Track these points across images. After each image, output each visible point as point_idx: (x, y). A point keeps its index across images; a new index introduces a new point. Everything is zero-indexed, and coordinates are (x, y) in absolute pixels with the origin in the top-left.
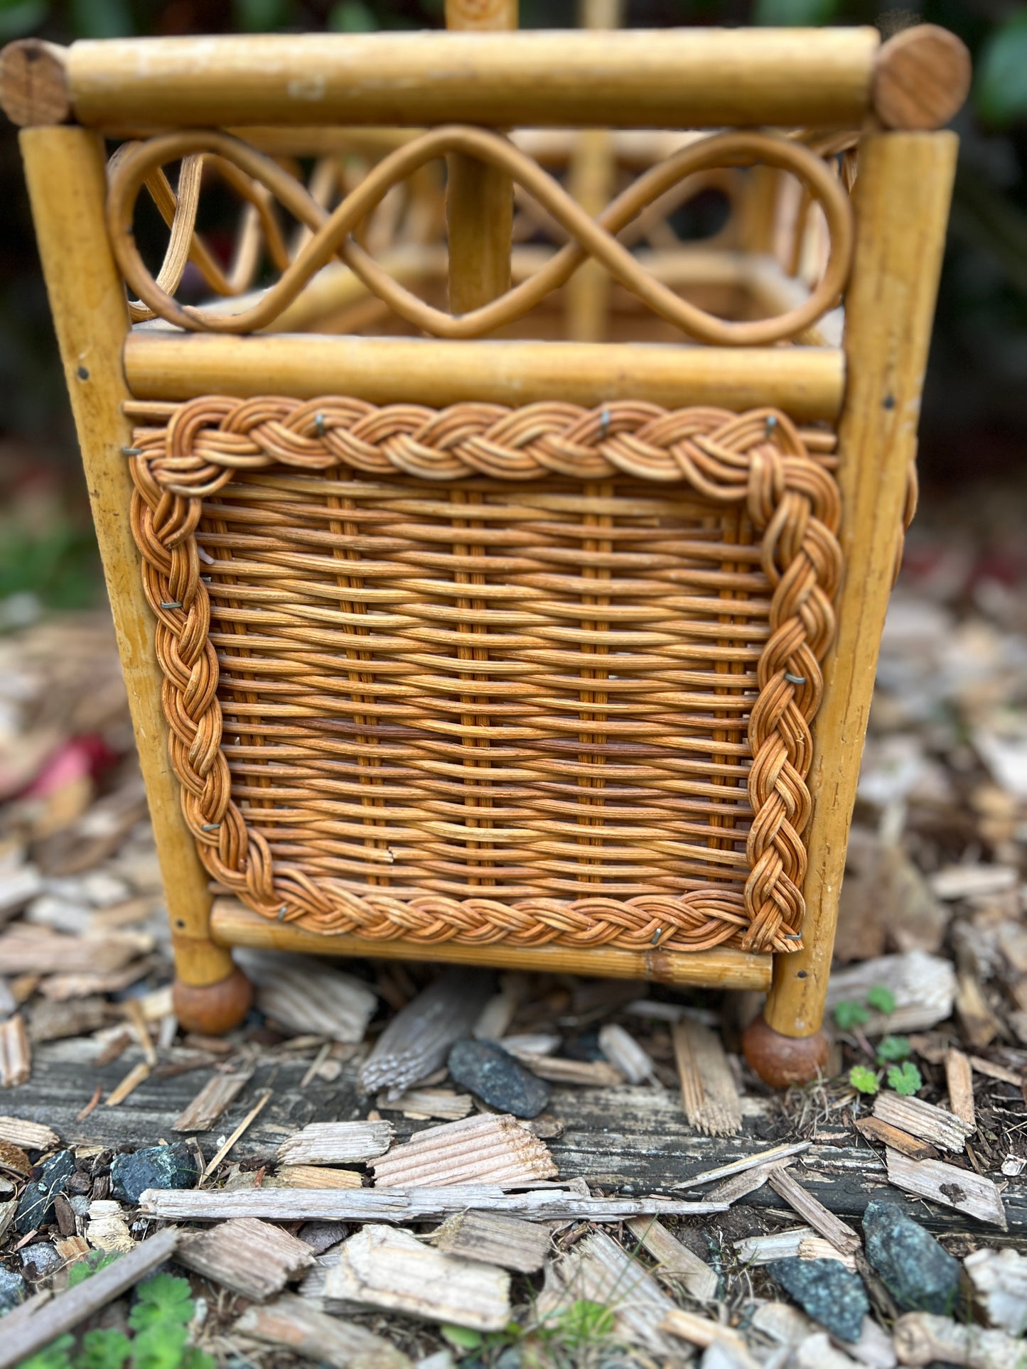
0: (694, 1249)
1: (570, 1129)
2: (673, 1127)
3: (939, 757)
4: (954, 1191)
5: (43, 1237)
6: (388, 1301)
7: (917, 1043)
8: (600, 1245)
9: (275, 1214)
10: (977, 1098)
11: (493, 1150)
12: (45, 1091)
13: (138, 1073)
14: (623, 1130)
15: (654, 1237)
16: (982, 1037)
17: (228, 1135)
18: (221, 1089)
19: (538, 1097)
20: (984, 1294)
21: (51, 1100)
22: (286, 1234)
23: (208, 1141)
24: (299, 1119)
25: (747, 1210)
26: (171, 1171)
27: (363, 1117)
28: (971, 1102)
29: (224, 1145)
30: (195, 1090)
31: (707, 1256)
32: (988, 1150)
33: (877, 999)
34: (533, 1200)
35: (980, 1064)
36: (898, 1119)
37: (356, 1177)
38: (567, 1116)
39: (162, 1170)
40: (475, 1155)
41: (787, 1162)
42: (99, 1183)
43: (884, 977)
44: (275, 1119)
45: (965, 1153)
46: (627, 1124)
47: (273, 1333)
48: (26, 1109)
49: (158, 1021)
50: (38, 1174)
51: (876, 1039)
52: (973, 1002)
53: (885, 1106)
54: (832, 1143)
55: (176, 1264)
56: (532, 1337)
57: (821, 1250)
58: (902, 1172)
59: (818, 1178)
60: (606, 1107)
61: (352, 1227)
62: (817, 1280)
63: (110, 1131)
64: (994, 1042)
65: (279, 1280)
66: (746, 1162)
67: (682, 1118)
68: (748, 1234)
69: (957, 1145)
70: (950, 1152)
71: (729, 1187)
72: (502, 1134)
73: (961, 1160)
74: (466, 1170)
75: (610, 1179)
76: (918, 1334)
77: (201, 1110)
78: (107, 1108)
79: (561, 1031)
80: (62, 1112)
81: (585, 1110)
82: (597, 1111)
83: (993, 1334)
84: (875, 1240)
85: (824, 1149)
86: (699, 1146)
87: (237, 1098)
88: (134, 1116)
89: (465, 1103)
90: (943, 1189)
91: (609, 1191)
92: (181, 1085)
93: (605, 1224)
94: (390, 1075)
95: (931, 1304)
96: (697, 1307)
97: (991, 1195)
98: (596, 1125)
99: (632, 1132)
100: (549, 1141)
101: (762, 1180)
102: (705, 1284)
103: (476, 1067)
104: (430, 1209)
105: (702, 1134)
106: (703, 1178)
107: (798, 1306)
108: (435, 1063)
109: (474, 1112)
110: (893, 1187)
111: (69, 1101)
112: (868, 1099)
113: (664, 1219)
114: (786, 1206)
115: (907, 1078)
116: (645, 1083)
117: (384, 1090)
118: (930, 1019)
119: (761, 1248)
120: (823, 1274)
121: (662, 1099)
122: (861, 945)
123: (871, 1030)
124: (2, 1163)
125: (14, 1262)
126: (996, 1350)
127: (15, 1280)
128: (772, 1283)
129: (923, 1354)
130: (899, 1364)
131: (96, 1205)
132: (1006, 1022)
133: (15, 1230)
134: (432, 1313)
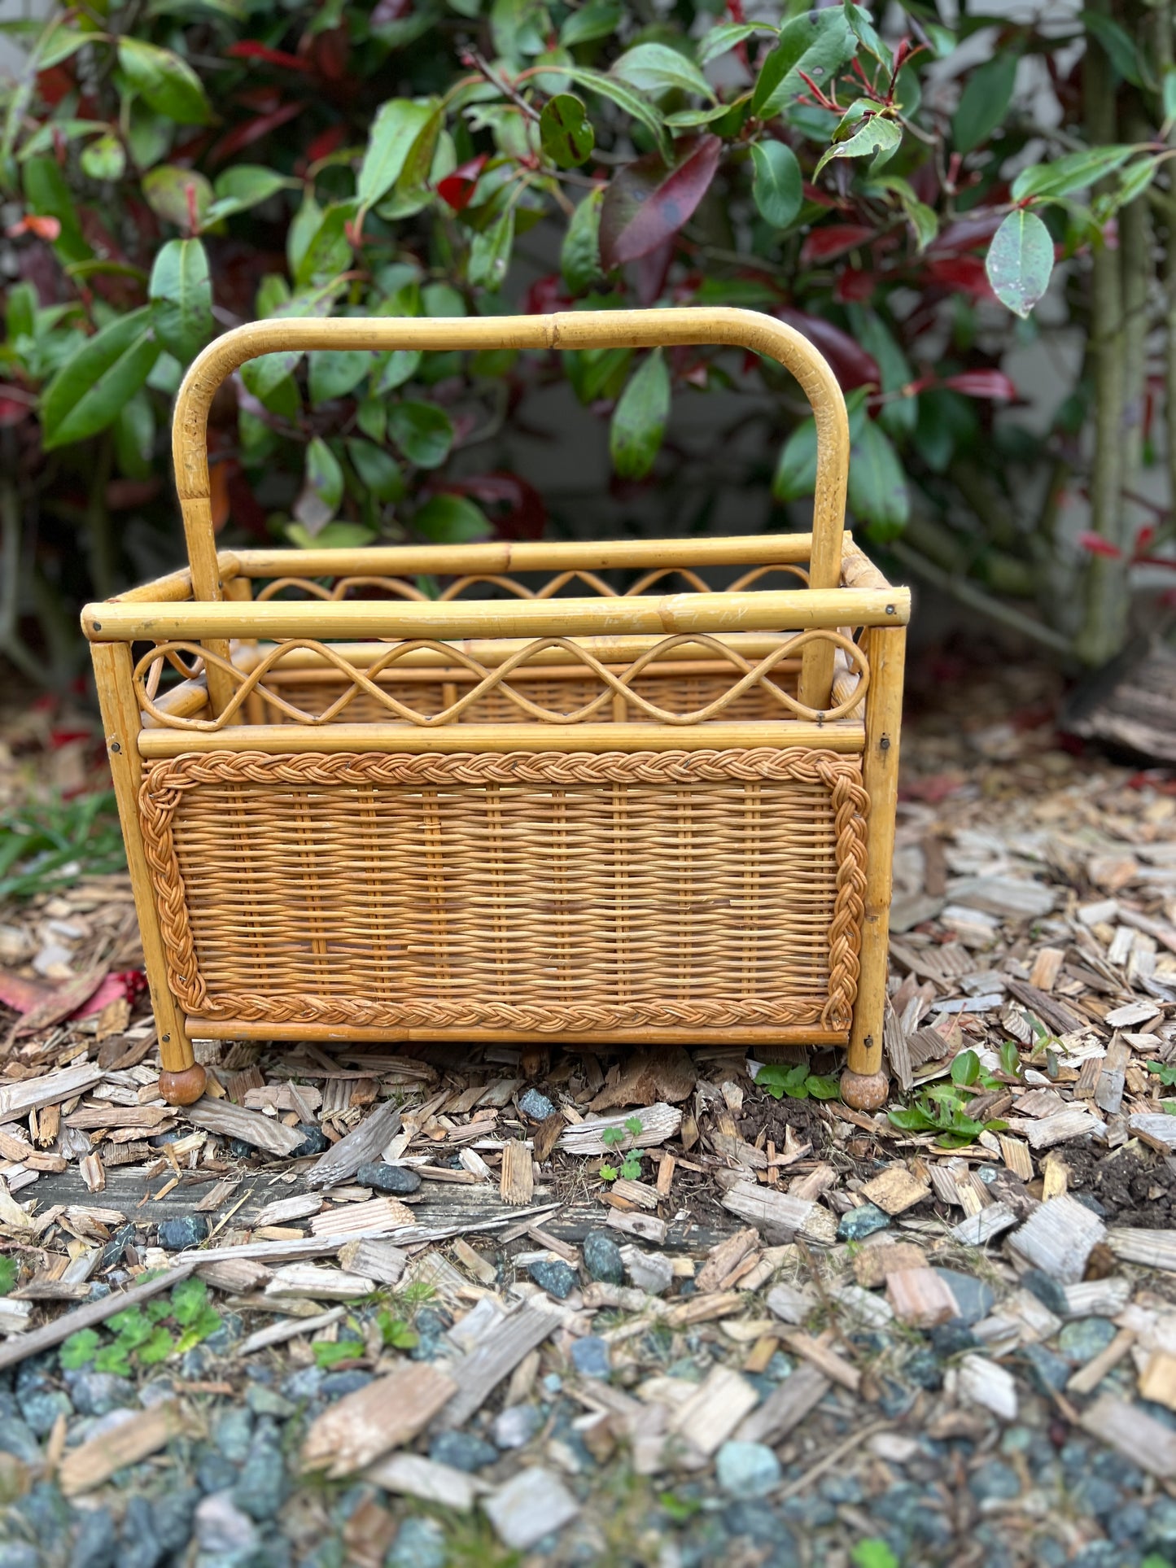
0: (489, 1261)
1: (429, 1204)
2: (492, 1201)
4: (641, 1226)
5: (119, 1267)
7: (650, 1151)
10: (674, 1181)
11: (382, 1212)
12: (116, 1194)
13: (173, 1182)
14: (461, 1204)
15: (466, 1255)
16: (688, 1146)
17: (227, 1213)
18: (223, 1189)
20: (628, 1267)
21: (118, 1198)
23: (215, 1216)
26: (194, 1228)
28: (669, 1183)
29: (224, 1218)
30: (206, 1191)
31: (495, 1264)
32: (671, 1207)
33: (636, 1127)
35: (682, 1163)
36: (622, 1192)
38: (431, 1198)
39: (188, 1227)
40: (371, 1215)
42: (151, 1239)
44: (255, 1204)
45: (655, 1209)
46: (465, 1201)
48: (105, 1204)
49: (185, 1154)
50: (114, 1237)
51: (627, 1151)
52: (690, 1128)
53: (619, 1188)
54: (582, 1207)
57: (553, 1257)
58: (615, 1219)
59: (568, 1224)
60: (455, 1193)
62: (548, 1270)
63: (155, 1213)
64: (694, 1149)
65: (253, 1282)
67: (498, 1197)
68: (520, 1251)
69: (652, 1205)
70: (647, 1209)
71: (515, 1229)
72: (387, 1206)
73: (652, 1211)
74: (364, 1222)
76: (596, 1292)
77: (211, 1200)
78: (155, 1202)
80: (127, 1205)
82: (449, 1195)
83: (634, 1291)
84: (588, 1251)
85: (577, 1210)
86: (505, 1211)
87: (233, 1194)
88: (171, 1205)
89: (369, 1192)
90: (634, 1226)
92: (198, 1188)
94: (326, 1176)
95: (606, 1277)
96: (483, 1285)
97: (661, 1228)
98: (447, 1202)
99: (465, 1205)
100: (411, 1206)
102: (489, 1275)
103: (375, 1172)
105: (507, 1205)
107: (537, 1283)
109: (374, 1197)
110: (609, 1227)
111: (130, 1199)
112: (610, 1183)
115: (637, 1170)
116: (483, 1180)
117: (320, 1185)
118: (659, 1138)
119: (526, 1258)
120: (552, 1267)
121: (489, 1188)
122: (638, 1096)
123: (625, 1146)
124: (93, 1231)
125: (103, 1279)
126: (635, 1299)
127: (106, 1287)
128: (526, 1274)
129: (598, 1302)
130: (585, 1307)
131: (151, 1250)
132: (708, 1139)
133: (103, 1264)
134: (333, 1291)
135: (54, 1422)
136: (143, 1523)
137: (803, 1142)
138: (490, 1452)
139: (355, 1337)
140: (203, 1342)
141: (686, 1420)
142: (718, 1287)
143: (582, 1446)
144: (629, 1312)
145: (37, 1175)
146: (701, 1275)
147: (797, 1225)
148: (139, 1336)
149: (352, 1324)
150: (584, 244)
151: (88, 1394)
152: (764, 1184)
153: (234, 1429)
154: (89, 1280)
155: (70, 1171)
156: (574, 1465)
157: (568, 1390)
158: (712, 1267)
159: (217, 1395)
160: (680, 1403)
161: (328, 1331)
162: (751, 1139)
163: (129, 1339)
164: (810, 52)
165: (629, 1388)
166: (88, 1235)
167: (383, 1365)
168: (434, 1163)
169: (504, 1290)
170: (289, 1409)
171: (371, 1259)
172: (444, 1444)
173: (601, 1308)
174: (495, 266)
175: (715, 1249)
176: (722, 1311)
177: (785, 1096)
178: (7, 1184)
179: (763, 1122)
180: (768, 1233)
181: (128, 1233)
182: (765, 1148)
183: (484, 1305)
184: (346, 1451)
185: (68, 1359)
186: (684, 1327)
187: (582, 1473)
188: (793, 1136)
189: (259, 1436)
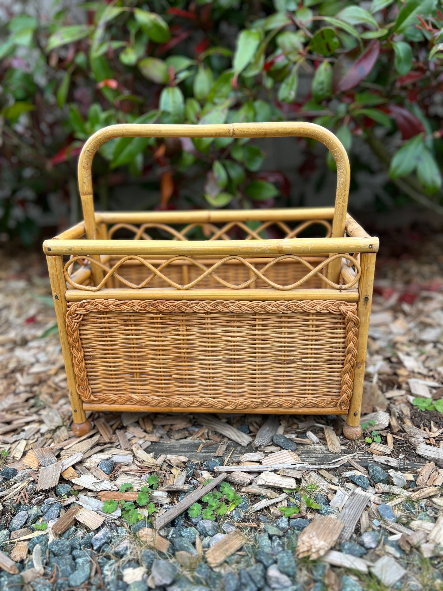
0: (332, 474)
1: (303, 453)
2: (326, 452)
3: (388, 360)
4: (388, 461)
5: (193, 478)
6: (272, 484)
7: (381, 432)
8: (313, 474)
9: (244, 470)
10: (394, 443)
11: (287, 457)
12: (182, 450)
13: (201, 446)
14: (314, 453)
15: (323, 472)
16: (396, 430)
17: (227, 457)
18: (222, 448)
19: (294, 446)
20: (392, 478)
21: (184, 452)
22: (248, 474)
23: (223, 458)
24: (243, 454)
25: (343, 467)
26: (219, 463)
27: (256, 452)
28: (392, 444)
29: (227, 459)
30: (216, 448)
31: (336, 476)
32: (396, 454)
33: (371, 422)
34: (297, 466)
35: (394, 436)
36: (376, 448)
37: (258, 464)
38: (301, 451)
39: (217, 463)
40: (283, 458)
41: (351, 458)
42: (201, 467)
43: (373, 418)
44: (236, 453)
45: (391, 454)
46: (315, 452)
47: (249, 491)
48: (180, 454)
50: (188, 467)
51: (371, 432)
52: (394, 423)
53: (373, 446)
54: (361, 454)
55: (226, 480)
56: (301, 490)
57: (359, 473)
58: (376, 458)
59: (359, 460)
60: (310, 448)
61: (259, 473)
62: (358, 478)
63: (200, 458)
64: (398, 431)
65: (249, 481)
66: (342, 458)
67: (328, 450)
68: (343, 471)
69: (389, 453)
70: (387, 454)
71: (339, 462)
72: (289, 453)
73: (390, 455)
74: (282, 461)
75: (313, 462)
76: (380, 487)
77: (219, 452)
78: (197, 453)
79: (296, 433)
80: (188, 454)
81: (305, 449)
82: (308, 449)
83: (395, 487)
84: (371, 471)
85: (360, 455)
86: (332, 455)
87: (226, 450)
88: (204, 454)
89: (278, 448)
90: (385, 461)
91: (313, 464)
92: (212, 448)
93: (313, 471)
94: (261, 443)
95: (382, 481)
96: (334, 484)
97: (396, 462)
98: (308, 452)
99: (317, 453)
100: (299, 455)
101: (346, 461)
102: (336, 480)
103: (279, 441)
104: (276, 468)
105: (332, 453)
106: (333, 461)
107: (355, 484)
108: (270, 440)
109: (281, 450)
110: (375, 461)
111: (188, 452)
112: (369, 444)
113: (326, 469)
114: (352, 466)
115: (378, 439)
116: (318, 443)
117: (260, 446)
118: (384, 427)
119: (348, 474)
120: (360, 477)
121: (322, 447)
122: (367, 410)
123: (370, 430)
124: (179, 465)
125: (190, 483)
126: (396, 490)
127: (191, 486)
128: (350, 480)
129: (381, 491)
130: (376, 493)
131: (203, 472)
132: (402, 427)
133: (187, 477)
134: (281, 486)
135: (195, 538)
136: (248, 578)
137: (439, 428)
138: (363, 550)
139: (295, 505)
140: (237, 507)
141: (435, 537)
142: (426, 484)
143: (399, 547)
144: (395, 495)
145: (149, 443)
146: (418, 480)
148: (215, 505)
149: (292, 500)
150: (321, 83)
151: (204, 528)
152: (430, 444)
153: (265, 541)
154: (185, 484)
155: (161, 441)
156: (398, 555)
157: (384, 526)
158: (421, 477)
159: (251, 528)
160: (430, 531)
161: (283, 503)
162: (419, 427)
163: (212, 506)
164: (419, 8)
165: (406, 525)
166: (177, 466)
167: (309, 516)
168: (297, 437)
169: (343, 486)
170: (281, 533)
172: (346, 547)
173: (383, 493)
174: (290, 94)
175: (419, 470)
176: (431, 494)
177: (426, 410)
178: (141, 447)
179: (422, 420)
180: (438, 463)
181: (192, 465)
182: (425, 430)
183: (339, 492)
184: (314, 550)
185: (190, 514)
186: (418, 501)
187: (401, 558)
188: (435, 425)
189: (276, 544)
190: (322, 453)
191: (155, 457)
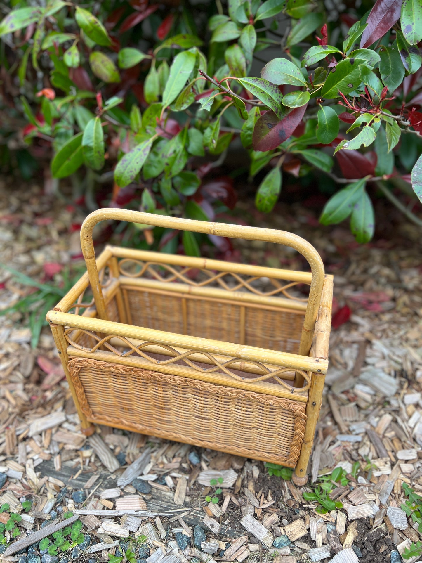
1: (153, 498)
4: (213, 526)
7: (223, 491)
8: (149, 525)
10: (228, 507)
11: (136, 503)
13: (80, 472)
14: (162, 501)
16: (237, 491)
17: (93, 489)
18: (93, 479)
19: (149, 490)
21: (64, 476)
23: (89, 491)
24: (106, 488)
28: (226, 507)
29: (92, 492)
30: (89, 478)
31: (167, 530)
32: (225, 518)
33: (220, 479)
35: (233, 498)
36: (211, 508)
37: (112, 504)
38: (154, 495)
39: (80, 497)
40: (133, 503)
42: (70, 496)
44: (102, 488)
45: (220, 518)
48: (60, 477)
49: (86, 458)
50: (61, 492)
52: (239, 483)
53: (210, 505)
54: (198, 510)
57: (185, 533)
58: (206, 519)
60: (161, 494)
63: (73, 485)
67: (173, 499)
68: (175, 526)
70: (217, 517)
72: (139, 500)
73: (218, 520)
74: (131, 505)
77: (89, 484)
78: (74, 479)
80: (66, 479)
81: (157, 494)
82: (159, 495)
83: (205, 554)
84: (194, 533)
86: (174, 507)
87: (96, 481)
88: (78, 482)
89: (135, 490)
90: (211, 525)
92: (86, 476)
94: (123, 483)
95: (197, 547)
96: (160, 540)
97: (219, 528)
98: (158, 498)
99: (164, 501)
103: (137, 484)
105: (176, 504)
110: (203, 523)
111: (67, 476)
112: (208, 503)
113: (160, 517)
115: (216, 500)
117: (121, 486)
119: (176, 530)
120: (183, 537)
121: (172, 494)
123: (217, 486)
125: (56, 511)
127: (56, 514)
128: (175, 536)
129: (193, 555)
130: (189, 556)
131: (70, 499)
132: (243, 490)
133: (56, 504)
134: (116, 535)
137: (273, 499)
139: (121, 554)
140: (78, 545)
144: (202, 562)
145: (41, 461)
146: (227, 550)
147: (260, 539)
149: (120, 550)
151: (45, 561)
152: (256, 515)
154: (51, 510)
155: (52, 460)
158: (230, 550)
161: (113, 550)
162: (257, 492)
168: (157, 480)
171: (130, 523)
173: (194, 557)
175: (234, 540)
177: (273, 475)
178: (33, 463)
179: (263, 486)
180: (251, 538)
181: (65, 492)
183: (160, 549)
188: (271, 495)
190: (168, 502)
191: (41, 477)
